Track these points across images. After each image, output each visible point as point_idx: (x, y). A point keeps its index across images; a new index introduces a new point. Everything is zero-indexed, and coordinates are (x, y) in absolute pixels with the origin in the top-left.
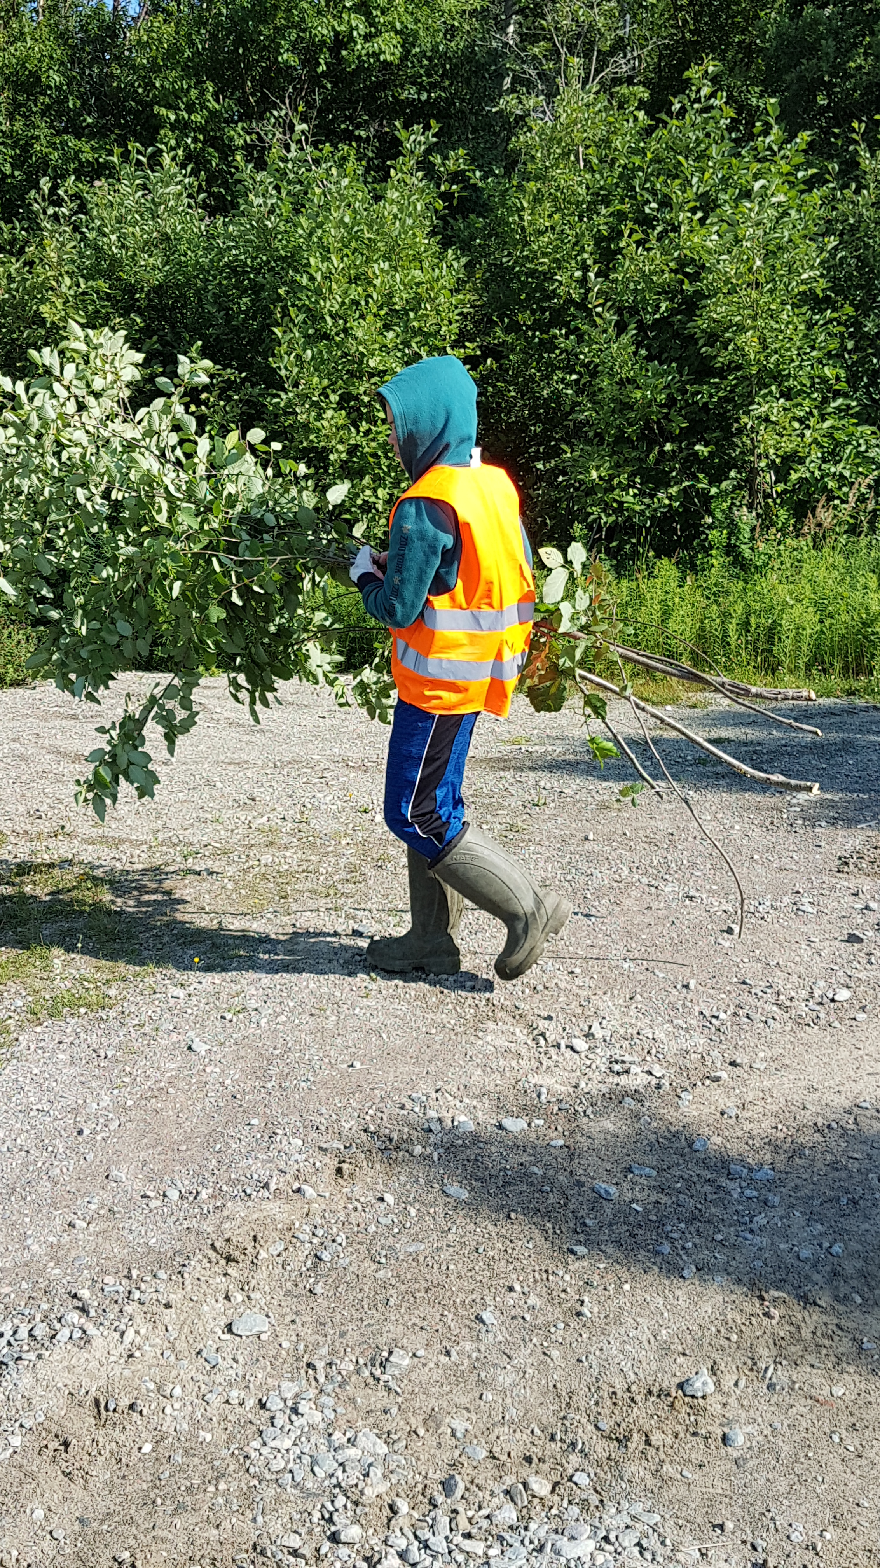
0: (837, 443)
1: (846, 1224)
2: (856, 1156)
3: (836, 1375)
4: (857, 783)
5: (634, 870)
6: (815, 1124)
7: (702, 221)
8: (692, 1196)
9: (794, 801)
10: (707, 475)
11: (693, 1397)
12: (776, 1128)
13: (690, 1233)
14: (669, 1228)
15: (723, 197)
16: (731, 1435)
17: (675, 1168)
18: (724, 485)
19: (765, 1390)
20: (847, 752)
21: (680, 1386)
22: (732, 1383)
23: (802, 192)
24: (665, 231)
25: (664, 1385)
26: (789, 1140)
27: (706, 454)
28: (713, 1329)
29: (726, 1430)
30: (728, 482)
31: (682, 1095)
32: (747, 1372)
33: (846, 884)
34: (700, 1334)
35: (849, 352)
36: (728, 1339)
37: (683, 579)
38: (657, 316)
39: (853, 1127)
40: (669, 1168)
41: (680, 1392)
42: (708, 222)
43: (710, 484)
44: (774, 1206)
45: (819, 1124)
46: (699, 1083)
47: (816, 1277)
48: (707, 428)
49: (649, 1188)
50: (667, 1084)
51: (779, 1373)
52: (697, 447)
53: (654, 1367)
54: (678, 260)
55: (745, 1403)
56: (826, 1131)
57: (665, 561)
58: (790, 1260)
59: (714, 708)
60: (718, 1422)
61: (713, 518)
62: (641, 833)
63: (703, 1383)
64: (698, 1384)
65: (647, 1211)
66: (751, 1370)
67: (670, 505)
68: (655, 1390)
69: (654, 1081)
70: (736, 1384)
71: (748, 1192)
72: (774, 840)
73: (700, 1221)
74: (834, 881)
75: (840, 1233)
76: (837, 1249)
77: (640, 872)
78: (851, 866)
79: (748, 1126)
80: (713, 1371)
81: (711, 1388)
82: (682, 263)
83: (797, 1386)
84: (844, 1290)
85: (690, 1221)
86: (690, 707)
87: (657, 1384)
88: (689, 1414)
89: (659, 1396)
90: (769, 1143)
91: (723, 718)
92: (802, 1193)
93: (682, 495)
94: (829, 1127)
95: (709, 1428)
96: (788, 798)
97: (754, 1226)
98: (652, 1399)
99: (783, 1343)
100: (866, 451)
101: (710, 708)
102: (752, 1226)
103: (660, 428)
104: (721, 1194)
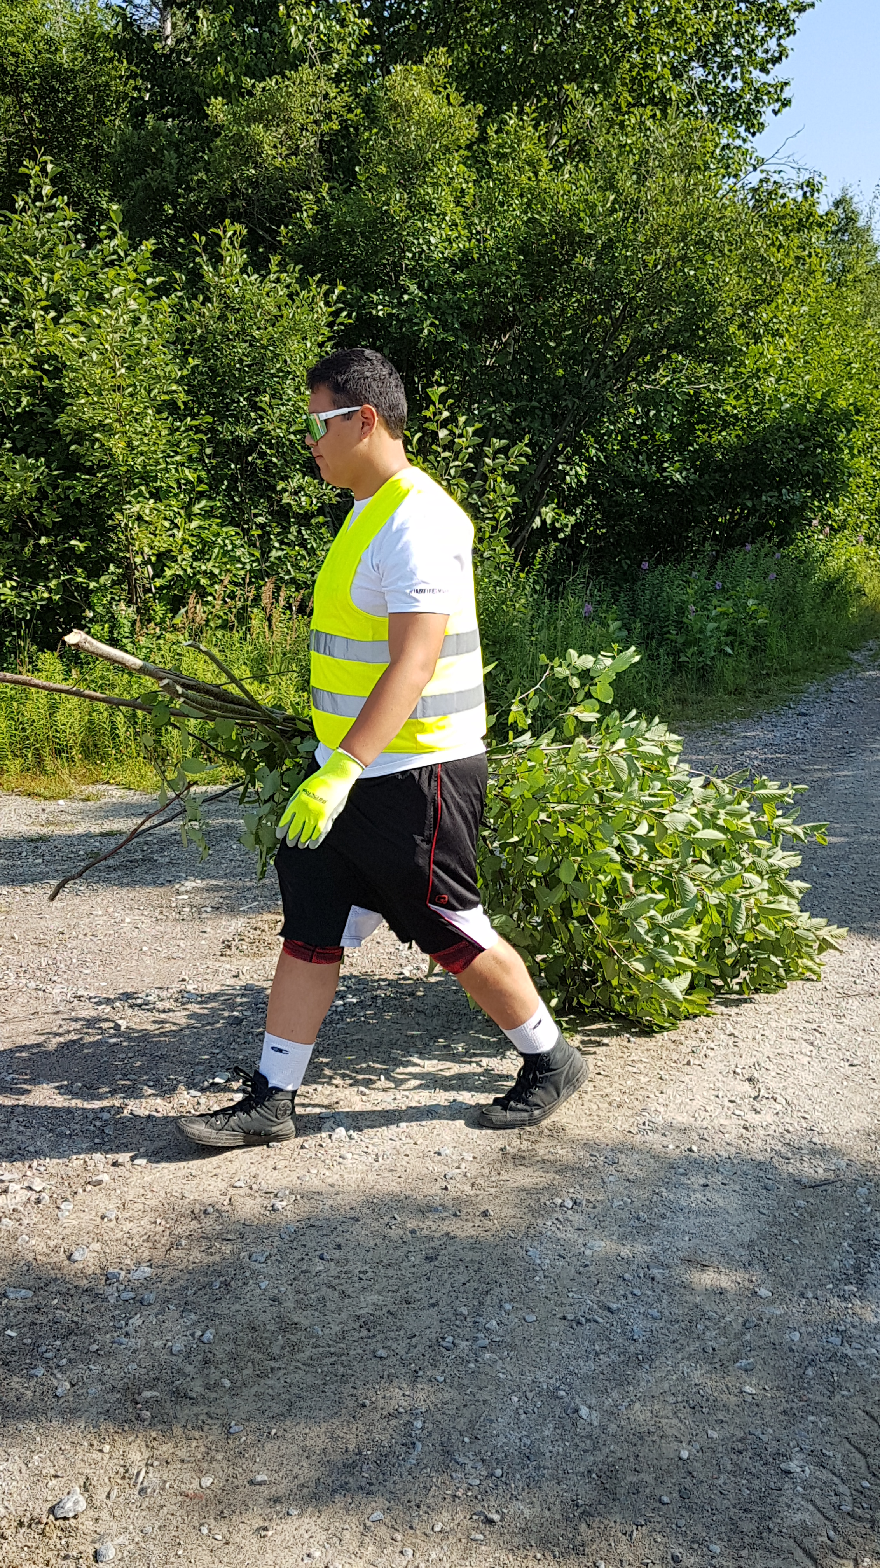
0: (204, 543)
1: (221, 1308)
2: (229, 1237)
3: (205, 1465)
4: (239, 866)
5: (21, 975)
6: (192, 1212)
7: (55, 320)
8: (68, 1311)
9: (183, 889)
10: (85, 569)
11: (65, 1518)
12: (155, 1223)
13: (66, 1349)
14: (44, 1348)
15: (74, 298)
16: (103, 1550)
17: (52, 1285)
18: (102, 580)
19: (138, 1496)
20: (231, 837)
21: (52, 1510)
22: (104, 1495)
23: (151, 299)
24: (19, 327)
25: (35, 1514)
26: (167, 1232)
27: (82, 549)
28: (86, 1444)
29: (97, 1546)
30: (107, 577)
31: (62, 1207)
32: (120, 1481)
33: (228, 966)
34: (72, 1452)
35: (209, 457)
36: (101, 1451)
37: (68, 672)
38: (19, 410)
39: (229, 1208)
40: (46, 1285)
41: (51, 1517)
42: (62, 321)
43: (89, 577)
44: (149, 1304)
45: (196, 1211)
46: (80, 1190)
47: (189, 1369)
48: (81, 523)
49: (25, 1310)
50: (47, 1197)
51: (150, 1475)
52: (73, 542)
53: (25, 1496)
54: (35, 357)
55: (116, 1514)
56: (203, 1216)
57: (48, 655)
58: (163, 1356)
59: (107, 800)
60: (89, 1539)
61: (94, 611)
62: (31, 934)
63: (75, 1503)
64: (69, 1505)
65: (22, 1336)
66: (123, 1478)
67: (50, 599)
68: (26, 1520)
69: (34, 1196)
70: (108, 1497)
71: (125, 1295)
72: (162, 929)
73: (76, 1334)
74: (217, 964)
75: (211, 1318)
76: (208, 1335)
77: (28, 976)
78: (233, 949)
79: (127, 1226)
80: (86, 1487)
81: (83, 1505)
82: (40, 361)
83: (167, 1485)
84: (214, 1375)
85: (65, 1337)
86: (83, 800)
87: (28, 1514)
88: (60, 1538)
89: (30, 1526)
90: (148, 1240)
91: (116, 810)
92: (178, 1285)
93: (61, 589)
94: (205, 1212)
95: (81, 1548)
96: (177, 886)
97: (130, 1329)
98: (24, 1530)
99: (155, 1444)
100: (232, 551)
101: (103, 800)
102: (127, 1329)
103: (34, 522)
104: (98, 1302)
